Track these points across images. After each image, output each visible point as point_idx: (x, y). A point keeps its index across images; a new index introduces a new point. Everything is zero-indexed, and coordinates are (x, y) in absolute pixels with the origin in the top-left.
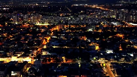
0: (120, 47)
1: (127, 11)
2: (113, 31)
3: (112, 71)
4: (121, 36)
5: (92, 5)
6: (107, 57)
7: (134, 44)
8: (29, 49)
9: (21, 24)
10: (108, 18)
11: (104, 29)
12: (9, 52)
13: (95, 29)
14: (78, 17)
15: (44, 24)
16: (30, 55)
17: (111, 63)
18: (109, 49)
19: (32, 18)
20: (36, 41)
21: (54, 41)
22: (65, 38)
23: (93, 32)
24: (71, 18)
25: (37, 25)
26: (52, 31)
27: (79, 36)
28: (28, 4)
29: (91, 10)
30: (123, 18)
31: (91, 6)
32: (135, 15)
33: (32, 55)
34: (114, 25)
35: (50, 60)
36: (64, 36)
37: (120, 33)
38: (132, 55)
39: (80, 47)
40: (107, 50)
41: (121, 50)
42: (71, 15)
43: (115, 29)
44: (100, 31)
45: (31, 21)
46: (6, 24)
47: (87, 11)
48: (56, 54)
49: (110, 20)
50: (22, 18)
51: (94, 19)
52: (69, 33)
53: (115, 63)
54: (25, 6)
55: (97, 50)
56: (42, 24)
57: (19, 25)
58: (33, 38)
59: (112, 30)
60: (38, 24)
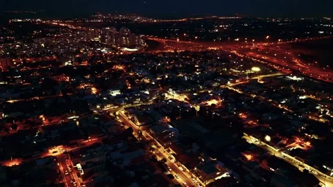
0: (128, 84)
1: (114, 30)
2: (106, 62)
3: (131, 119)
4: (121, 68)
7: (144, 77)
10: (87, 42)
11: (91, 60)
13: (76, 61)
14: (33, 42)
17: (125, 109)
18: (115, 89)
22: (26, 82)
23: (73, 66)
24: (21, 45)
29: (54, 30)
31: (48, 22)
32: (128, 36)
34: (103, 53)
35: (15, 127)
36: (21, 79)
38: (147, 93)
39: (64, 94)
40: (111, 92)
41: (129, 88)
42: (16, 39)
43: (106, 58)
44: (85, 64)
47: (46, 31)
48: (22, 114)
49: (92, 44)
52: (30, 72)
53: (130, 108)
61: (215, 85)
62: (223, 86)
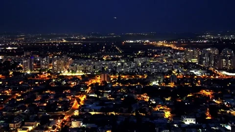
0: (208, 114)
1: (216, 52)
2: (194, 86)
4: (209, 93)
5: (157, 42)
6: (186, 131)
7: (232, 108)
8: (49, 117)
9: (36, 74)
10: (184, 64)
11: (179, 82)
12: (14, 123)
13: (163, 82)
14: (133, 61)
15: (75, 72)
16: (50, 127)
18: (189, 117)
19: (55, 63)
20: (60, 103)
21: (92, 103)
22: (111, 97)
23: (158, 87)
24: (122, 64)
25: (64, 74)
26: (90, 86)
27: (136, 94)
28: (49, 40)
29: (156, 50)
30: (210, 63)
31: (155, 43)
32: (230, 58)
33: (54, 128)
34: (195, 75)
36: (109, 94)
37: (205, 89)
38: (229, 128)
39: (137, 113)
40: (185, 119)
41: (208, 118)
42: (122, 58)
43: (197, 81)
44: (172, 85)
45: (53, 68)
46: (11, 73)
47: (148, 51)
48: (96, 126)
49: (188, 66)
50: (39, 64)
51: (161, 64)
52: (119, 88)
54: (45, 44)
55: (168, 119)
56: (72, 72)
57: (33, 75)
58: (56, 97)
59: (192, 84)
60: (66, 73)
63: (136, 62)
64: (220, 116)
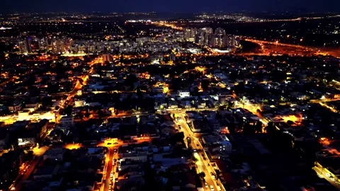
0: (200, 87)
1: (210, 31)
2: (190, 63)
3: (188, 124)
4: (202, 70)
5: (159, 21)
6: (181, 103)
7: (220, 81)
8: (51, 98)
9: (35, 55)
10: (182, 43)
11: (177, 60)
12: (14, 106)
13: (163, 60)
14: (135, 41)
15: (77, 53)
16: (53, 108)
17: (187, 112)
18: (184, 91)
19: (54, 44)
20: (62, 84)
21: (94, 83)
22: (114, 77)
23: (159, 65)
24: (125, 44)
25: (65, 55)
26: (92, 66)
27: (138, 73)
28: (47, 20)
29: (157, 30)
30: (204, 41)
31: (156, 23)
33: (57, 108)
34: (191, 53)
35: (88, 115)
36: (112, 73)
37: (199, 65)
38: (217, 98)
39: (138, 91)
40: (181, 93)
41: (201, 91)
42: (124, 38)
43: (193, 59)
44: (171, 63)
45: (53, 49)
46: (7, 55)
48: (100, 104)
49: (186, 45)
50: (37, 45)
51: (161, 44)
52: (122, 67)
53: (192, 112)
54: (43, 23)
55: (166, 94)
56: (74, 53)
57: (31, 57)
58: (58, 78)
59: (188, 62)
60: (67, 54)
61: (303, 98)
62: (313, 101)
63: (138, 42)
64: (210, 89)
